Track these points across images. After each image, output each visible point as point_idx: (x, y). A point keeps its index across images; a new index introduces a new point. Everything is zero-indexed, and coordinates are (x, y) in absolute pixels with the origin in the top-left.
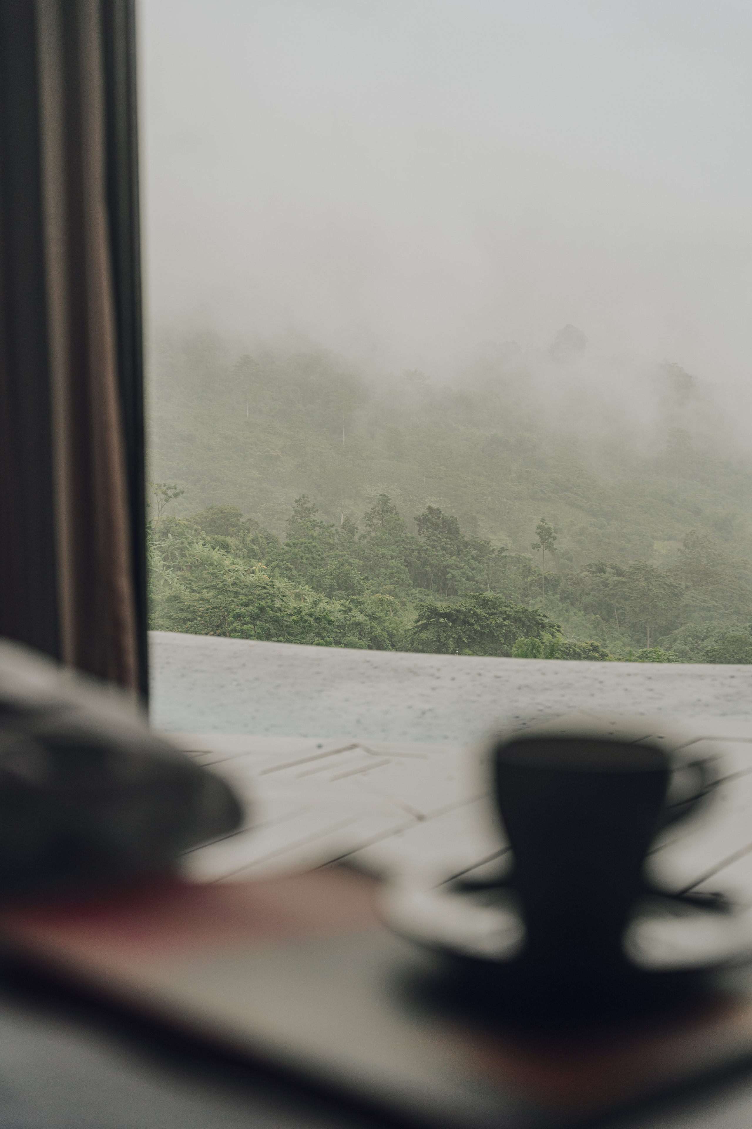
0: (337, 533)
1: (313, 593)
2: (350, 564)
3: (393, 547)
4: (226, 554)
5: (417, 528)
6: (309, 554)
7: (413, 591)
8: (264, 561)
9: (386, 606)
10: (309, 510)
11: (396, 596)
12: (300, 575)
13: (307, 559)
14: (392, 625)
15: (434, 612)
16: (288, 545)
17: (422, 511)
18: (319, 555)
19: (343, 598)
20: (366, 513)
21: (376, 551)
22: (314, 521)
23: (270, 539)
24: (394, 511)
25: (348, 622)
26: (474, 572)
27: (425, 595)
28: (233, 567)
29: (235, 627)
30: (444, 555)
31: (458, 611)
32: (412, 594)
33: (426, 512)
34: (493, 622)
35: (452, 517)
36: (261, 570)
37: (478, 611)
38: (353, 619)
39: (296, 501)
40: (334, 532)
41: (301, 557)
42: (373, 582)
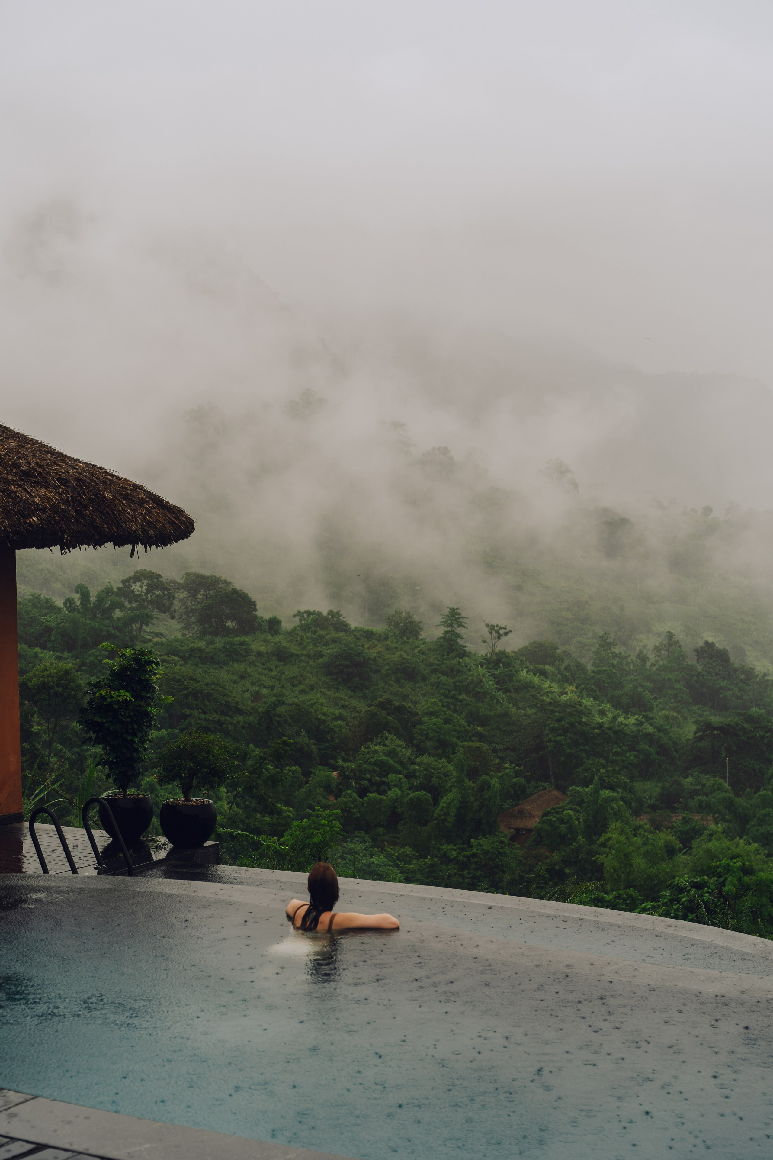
0: (633, 662)
1: (613, 710)
2: (643, 686)
3: (677, 673)
4: (544, 679)
5: (696, 658)
6: (610, 679)
7: (693, 708)
8: (575, 685)
9: (671, 721)
10: (610, 643)
11: (679, 712)
12: (603, 695)
13: (608, 683)
14: (676, 736)
15: (709, 726)
16: (593, 672)
17: (701, 643)
18: (618, 680)
19: (636, 714)
20: (656, 647)
21: (663, 676)
22: (614, 652)
23: (580, 667)
24: (678, 645)
25: (641, 733)
26: (742, 693)
27: (703, 711)
28: (550, 689)
29: (551, 738)
30: (718, 680)
31: (729, 726)
32: (692, 710)
33: (703, 645)
34: (758, 735)
35: (724, 649)
36: (572, 692)
37: (746, 726)
38: (645, 731)
39: (600, 637)
40: (630, 661)
41: (604, 682)
42: (661, 701)
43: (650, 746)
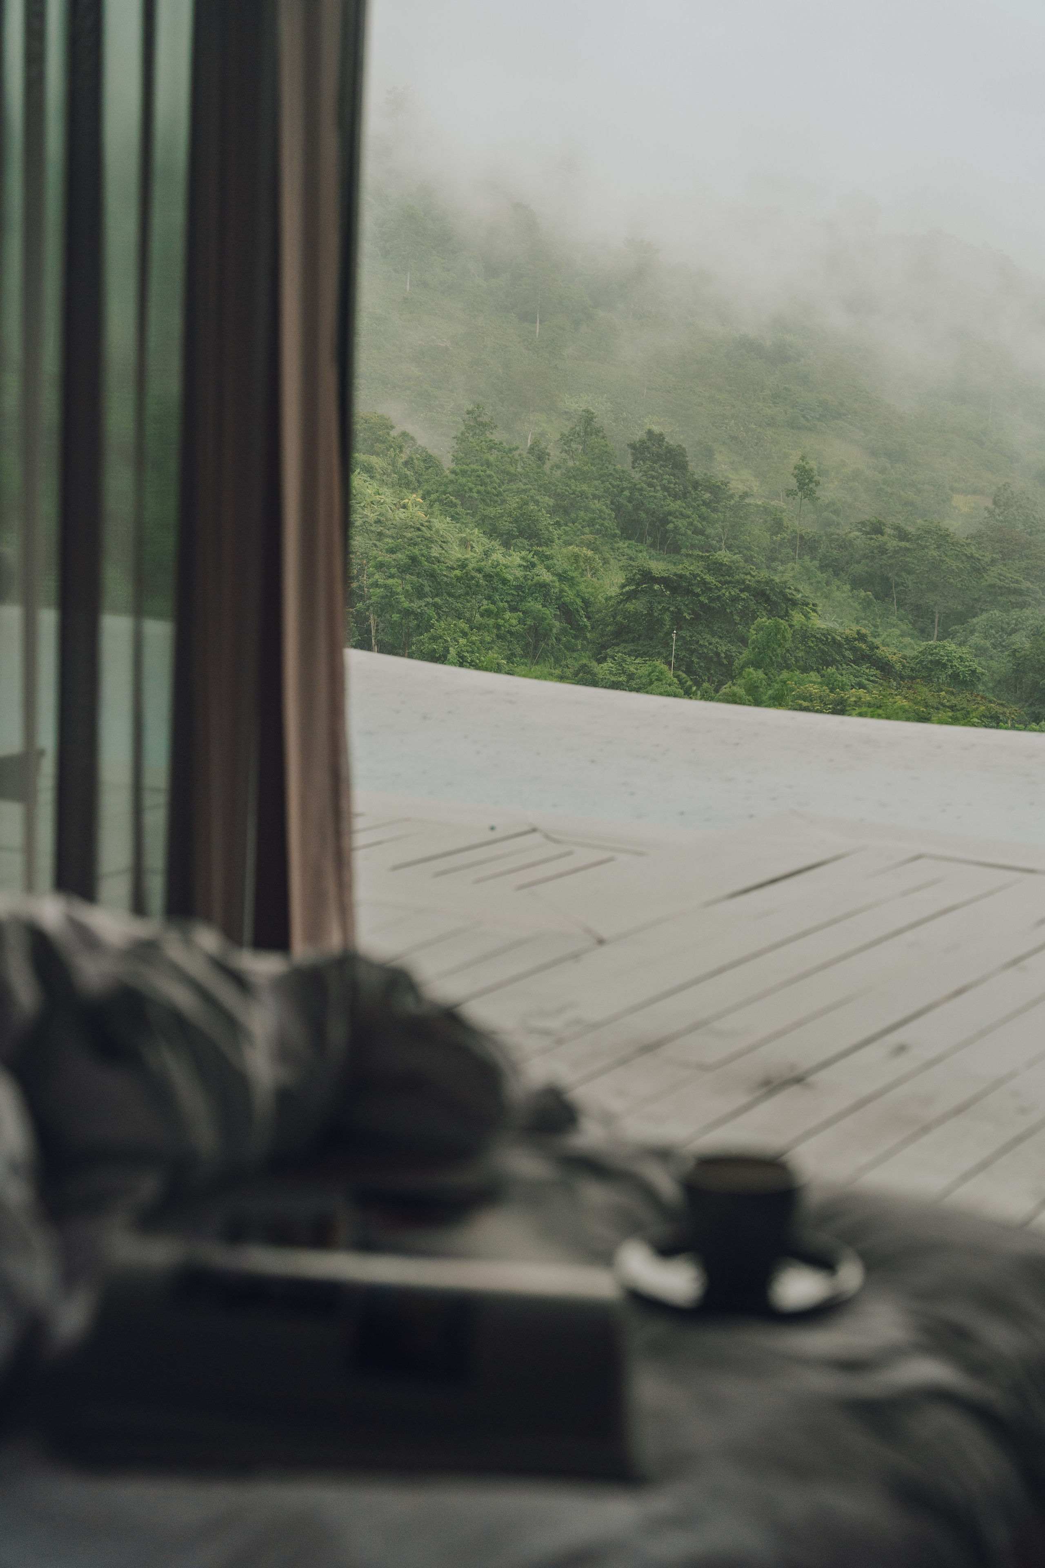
0: (522, 459)
1: (485, 540)
2: (537, 502)
3: (596, 483)
4: (368, 479)
5: (630, 459)
6: (481, 486)
7: (621, 544)
8: (421, 492)
9: (582, 564)
10: (484, 425)
11: (596, 550)
12: (467, 514)
13: (478, 492)
14: (590, 590)
15: (648, 576)
16: (454, 472)
17: (639, 435)
18: (495, 488)
19: (523, 548)
20: (563, 435)
21: (573, 487)
22: (491, 441)
23: (429, 461)
24: (601, 434)
25: (529, 582)
26: (704, 523)
27: (637, 551)
28: (378, 497)
29: (377, 581)
30: (665, 499)
31: (681, 576)
32: (618, 549)
33: (645, 437)
34: (727, 594)
35: (679, 446)
36: (416, 504)
37: (708, 578)
38: (537, 578)
39: (469, 413)
40: (517, 457)
41: (471, 490)
42: (567, 529)
43: (544, 606)
